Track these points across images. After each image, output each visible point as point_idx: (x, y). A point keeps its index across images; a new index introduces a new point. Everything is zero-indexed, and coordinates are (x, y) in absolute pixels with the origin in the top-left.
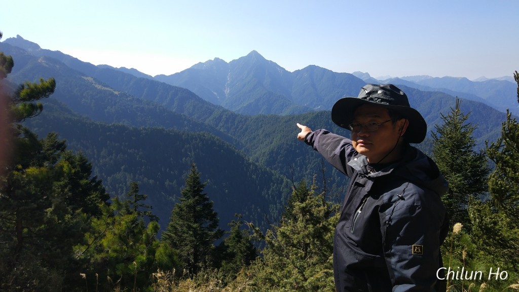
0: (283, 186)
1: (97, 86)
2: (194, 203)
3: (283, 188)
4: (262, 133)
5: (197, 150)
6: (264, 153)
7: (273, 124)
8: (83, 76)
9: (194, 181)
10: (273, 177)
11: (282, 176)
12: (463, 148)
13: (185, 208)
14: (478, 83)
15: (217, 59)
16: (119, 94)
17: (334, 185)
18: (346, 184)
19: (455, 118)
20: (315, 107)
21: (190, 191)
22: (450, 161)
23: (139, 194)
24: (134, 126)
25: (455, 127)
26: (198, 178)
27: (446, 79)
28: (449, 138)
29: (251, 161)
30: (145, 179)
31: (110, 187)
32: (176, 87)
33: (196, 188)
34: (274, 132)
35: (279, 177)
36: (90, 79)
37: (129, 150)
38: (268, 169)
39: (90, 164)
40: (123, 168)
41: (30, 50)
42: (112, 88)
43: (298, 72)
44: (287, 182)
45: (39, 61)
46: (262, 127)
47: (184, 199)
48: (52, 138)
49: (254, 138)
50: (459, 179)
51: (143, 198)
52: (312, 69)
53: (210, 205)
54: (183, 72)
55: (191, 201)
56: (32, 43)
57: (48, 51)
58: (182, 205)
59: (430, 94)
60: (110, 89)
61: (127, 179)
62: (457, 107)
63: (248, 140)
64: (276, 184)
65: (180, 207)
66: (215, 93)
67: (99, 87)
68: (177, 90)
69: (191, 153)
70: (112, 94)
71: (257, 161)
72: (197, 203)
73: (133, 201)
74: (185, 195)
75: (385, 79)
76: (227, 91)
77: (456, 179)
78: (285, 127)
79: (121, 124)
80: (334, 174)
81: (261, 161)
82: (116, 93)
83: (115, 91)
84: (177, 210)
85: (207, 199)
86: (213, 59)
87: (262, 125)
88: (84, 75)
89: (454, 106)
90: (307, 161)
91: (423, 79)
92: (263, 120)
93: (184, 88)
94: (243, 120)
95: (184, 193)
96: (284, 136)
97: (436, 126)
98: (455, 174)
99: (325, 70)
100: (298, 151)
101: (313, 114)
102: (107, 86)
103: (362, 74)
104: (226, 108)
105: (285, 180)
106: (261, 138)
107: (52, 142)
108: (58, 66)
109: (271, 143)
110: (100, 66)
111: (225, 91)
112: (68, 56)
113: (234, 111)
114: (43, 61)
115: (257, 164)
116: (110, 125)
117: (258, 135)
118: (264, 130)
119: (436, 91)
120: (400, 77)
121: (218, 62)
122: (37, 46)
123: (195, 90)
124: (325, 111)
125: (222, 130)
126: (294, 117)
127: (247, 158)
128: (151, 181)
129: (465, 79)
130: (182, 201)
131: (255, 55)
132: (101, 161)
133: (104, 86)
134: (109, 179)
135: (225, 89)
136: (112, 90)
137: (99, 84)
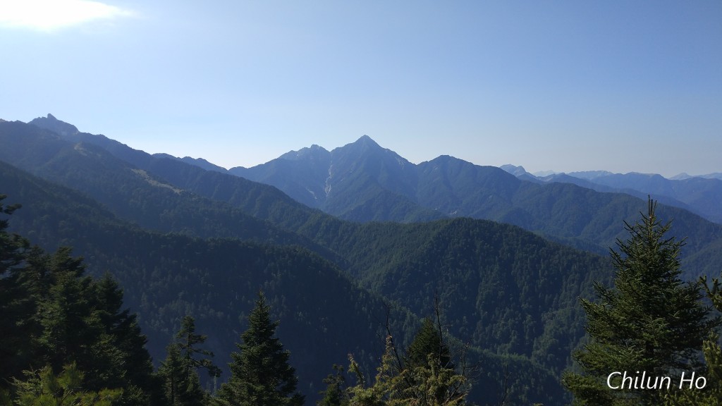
0: (406, 323)
1: (151, 182)
2: (258, 352)
3: (406, 326)
4: (376, 248)
5: (285, 271)
6: (379, 275)
7: (391, 236)
8: (133, 168)
9: (260, 319)
10: (392, 311)
11: (404, 308)
12: (664, 277)
13: (246, 361)
14: (677, 182)
15: (314, 146)
16: (180, 193)
17: (479, 323)
18: (496, 322)
19: (649, 228)
20: (449, 212)
21: (254, 334)
22: (644, 296)
23: (194, 334)
24: (198, 237)
25: (650, 244)
26: (266, 314)
27: (633, 177)
28: (642, 259)
29: (360, 286)
30: (212, 311)
31: (162, 322)
32: (258, 183)
33: (264, 330)
34: (393, 246)
35: (401, 310)
36: (142, 172)
37: (190, 270)
38: (384, 298)
39: (120, 291)
40: (181, 294)
41: (64, 133)
42: (171, 185)
43: (425, 164)
44: (412, 318)
45: (75, 148)
46: (375, 239)
47: (245, 346)
48: (65, 252)
49: (365, 254)
50: (661, 326)
51: (200, 339)
52: (444, 161)
53: (285, 357)
54: (268, 164)
55: (254, 350)
56: (67, 125)
57: (88, 135)
58: (242, 355)
59: (610, 196)
60: (168, 186)
61: (186, 311)
62: (650, 212)
63: (356, 256)
64: (395, 321)
65: (238, 359)
66: (312, 192)
67: (154, 183)
68: (260, 188)
69: (276, 275)
70: (171, 193)
71: (369, 287)
72: (264, 353)
73: (186, 345)
74: (247, 339)
75: (547, 175)
76: (328, 189)
77: (657, 327)
78: (408, 239)
79: (181, 233)
80: (479, 307)
81: (375, 286)
82: (177, 191)
83: (175, 188)
84: (235, 363)
85: (279, 348)
86: (309, 147)
87: (375, 236)
89: (646, 212)
90: (440, 287)
91: (599, 175)
92: (377, 230)
93: (270, 185)
94: (349, 229)
95: (245, 337)
96: (406, 252)
97: (618, 242)
98: (654, 318)
99: (462, 162)
100: (426, 273)
101: (447, 221)
102: (165, 183)
103: (514, 168)
104: (327, 212)
105: (408, 316)
106: (375, 254)
107: (62, 259)
108: (99, 155)
109: (389, 261)
110: (156, 155)
111: (326, 190)
112: (115, 142)
113: (337, 216)
114: (81, 149)
115: (369, 291)
116: (166, 235)
117: (371, 250)
118: (378, 244)
119: (618, 192)
120: (567, 172)
121: (316, 151)
122: (73, 128)
123: (283, 188)
124: (464, 218)
125: (320, 243)
126: (420, 226)
127: (355, 283)
128: (220, 314)
129: (658, 177)
130: (241, 348)
131: (366, 142)
132: (151, 285)
133: (161, 182)
134: (161, 310)
135: (325, 186)
136: (171, 187)
137: (154, 179)
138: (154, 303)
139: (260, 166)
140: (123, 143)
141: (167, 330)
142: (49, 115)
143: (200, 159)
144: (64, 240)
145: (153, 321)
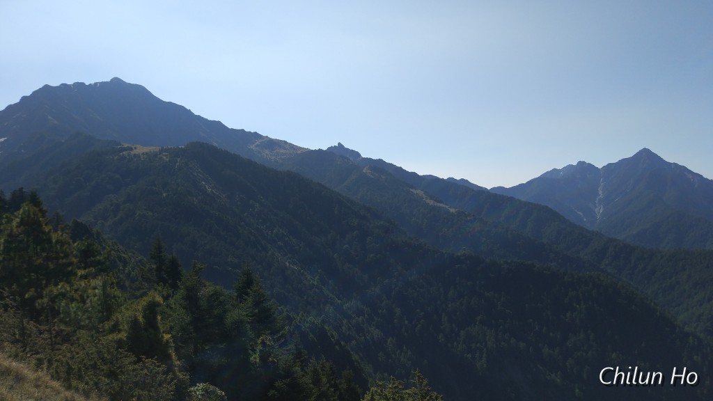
1: (428, 201)
15: (581, 164)
16: (456, 212)
24: (491, 258)
30: (513, 340)
31: (464, 346)
36: (419, 192)
37: (486, 293)
40: (479, 318)
41: (352, 159)
42: (446, 205)
45: (364, 171)
54: (530, 183)
56: (353, 151)
60: (444, 206)
66: (581, 214)
67: (431, 202)
68: (531, 207)
69: (580, 306)
70: (448, 212)
76: (599, 210)
82: (453, 210)
83: (450, 207)
87: (684, 266)
88: (412, 188)
94: (646, 255)
102: (441, 202)
108: (384, 177)
110: (425, 176)
111: (596, 210)
112: (391, 165)
114: (368, 171)
121: (584, 168)
122: (358, 154)
125: (610, 270)
131: (646, 156)
132: (450, 306)
133: (438, 202)
134: (462, 333)
135: (596, 207)
136: (447, 207)
137: (431, 199)
138: (454, 325)
139: (521, 186)
140: (398, 165)
141: (469, 355)
142: (339, 144)
143: (462, 180)
144: (372, 255)
145: (455, 344)
